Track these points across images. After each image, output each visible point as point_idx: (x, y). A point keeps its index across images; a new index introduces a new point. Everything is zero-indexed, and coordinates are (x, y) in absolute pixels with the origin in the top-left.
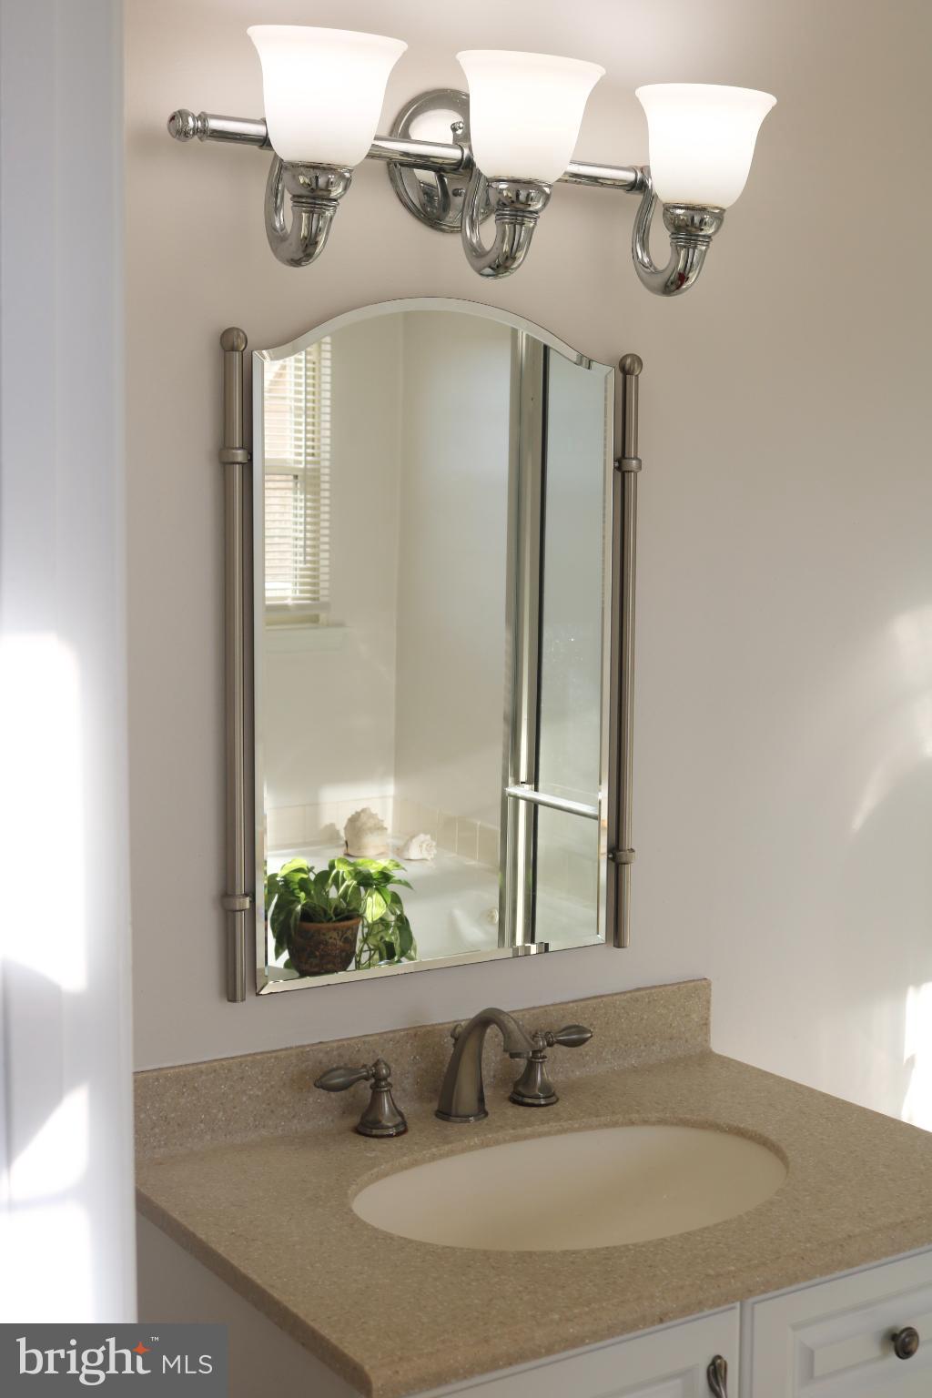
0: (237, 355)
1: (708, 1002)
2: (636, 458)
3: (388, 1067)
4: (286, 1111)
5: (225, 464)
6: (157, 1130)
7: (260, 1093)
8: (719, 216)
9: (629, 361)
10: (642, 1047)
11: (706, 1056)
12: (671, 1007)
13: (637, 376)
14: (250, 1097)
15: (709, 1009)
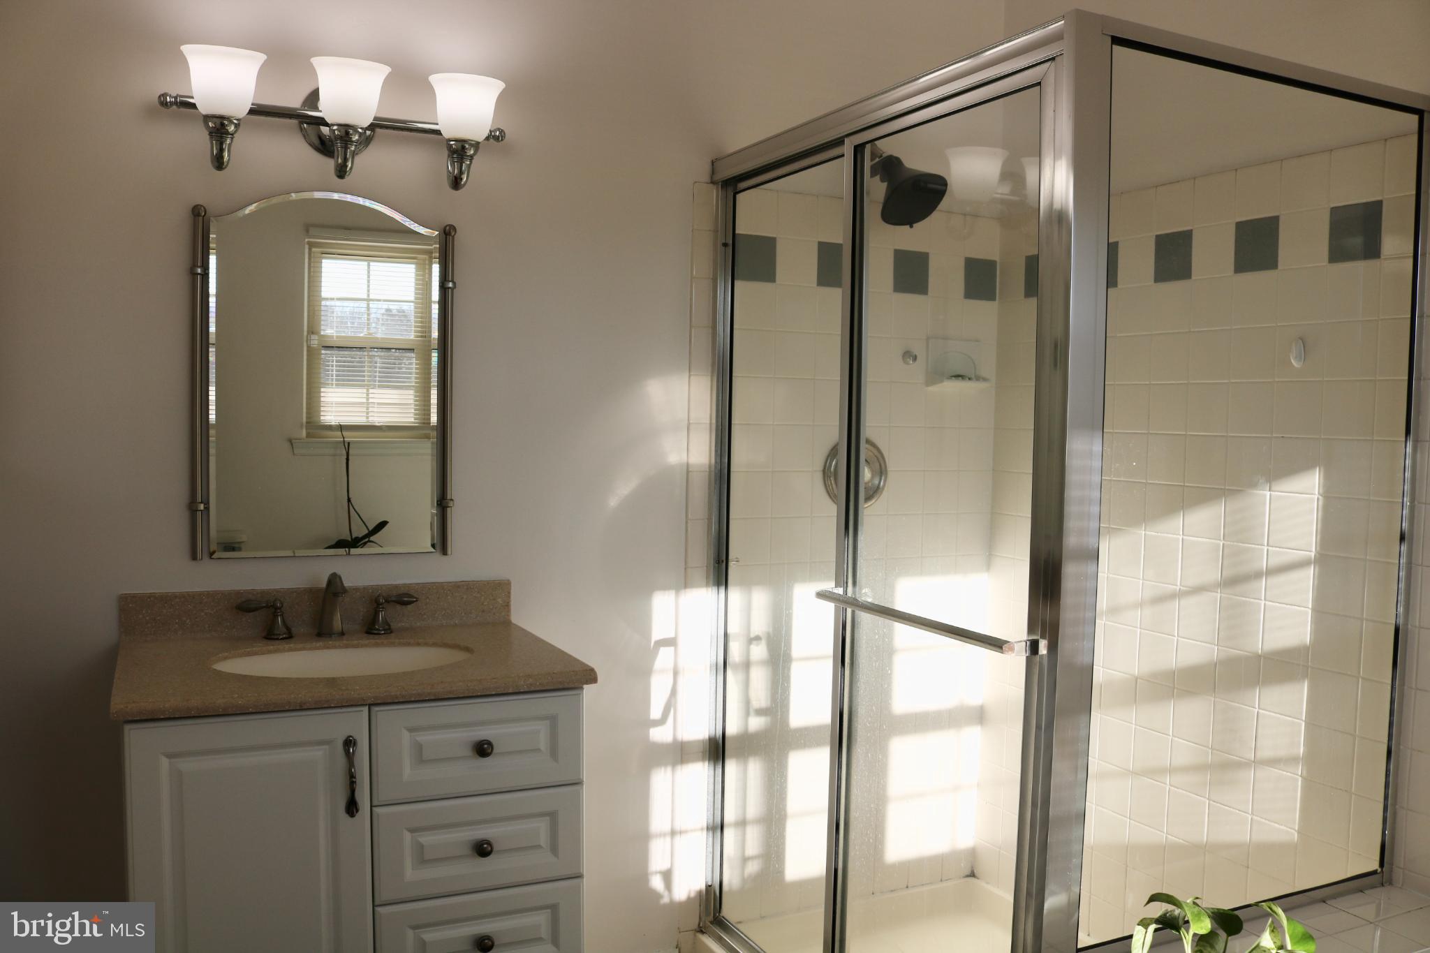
0: (201, 218)
1: (509, 593)
2: (452, 281)
3: (282, 604)
4: (229, 624)
5: (193, 274)
6: (149, 625)
7: (212, 612)
8: (476, 145)
9: (448, 228)
10: (463, 614)
11: (507, 623)
12: (483, 593)
13: (453, 237)
14: (206, 614)
15: (509, 597)
